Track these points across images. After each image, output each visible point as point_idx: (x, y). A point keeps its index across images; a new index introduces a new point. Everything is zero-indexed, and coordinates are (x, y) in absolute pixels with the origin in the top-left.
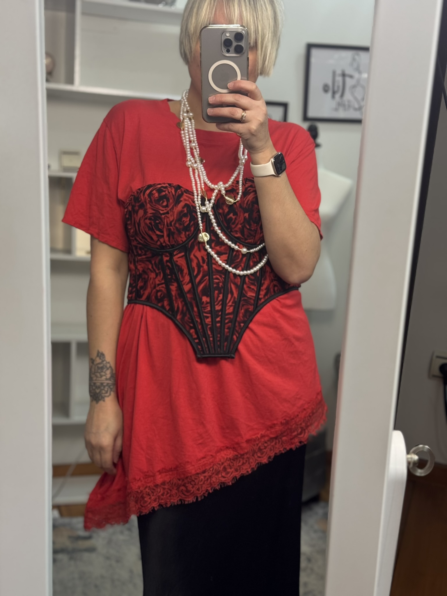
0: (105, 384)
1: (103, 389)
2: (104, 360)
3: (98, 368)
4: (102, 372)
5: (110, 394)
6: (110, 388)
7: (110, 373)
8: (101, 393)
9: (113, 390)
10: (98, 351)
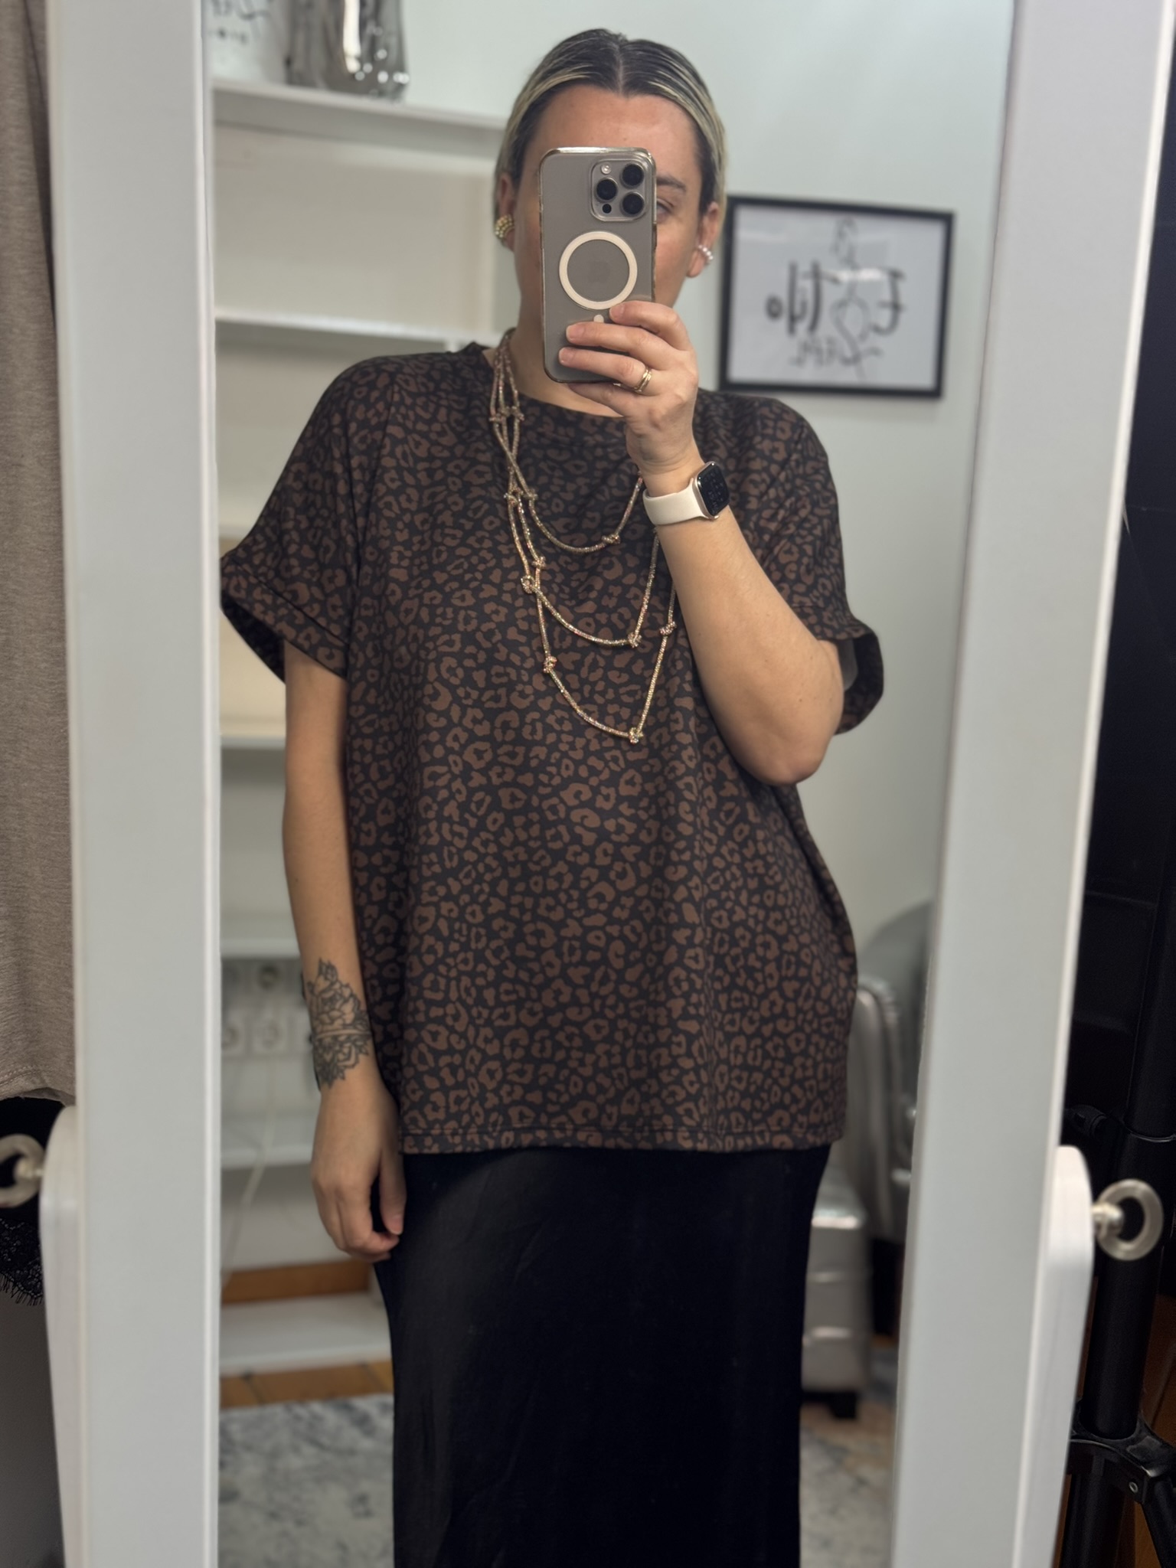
0: (343, 1039)
1: (340, 1051)
2: (334, 979)
3: (325, 1001)
4: (333, 1008)
5: (358, 1061)
6: (356, 1046)
7: (353, 1010)
8: (336, 1061)
9: (364, 1051)
10: (321, 962)
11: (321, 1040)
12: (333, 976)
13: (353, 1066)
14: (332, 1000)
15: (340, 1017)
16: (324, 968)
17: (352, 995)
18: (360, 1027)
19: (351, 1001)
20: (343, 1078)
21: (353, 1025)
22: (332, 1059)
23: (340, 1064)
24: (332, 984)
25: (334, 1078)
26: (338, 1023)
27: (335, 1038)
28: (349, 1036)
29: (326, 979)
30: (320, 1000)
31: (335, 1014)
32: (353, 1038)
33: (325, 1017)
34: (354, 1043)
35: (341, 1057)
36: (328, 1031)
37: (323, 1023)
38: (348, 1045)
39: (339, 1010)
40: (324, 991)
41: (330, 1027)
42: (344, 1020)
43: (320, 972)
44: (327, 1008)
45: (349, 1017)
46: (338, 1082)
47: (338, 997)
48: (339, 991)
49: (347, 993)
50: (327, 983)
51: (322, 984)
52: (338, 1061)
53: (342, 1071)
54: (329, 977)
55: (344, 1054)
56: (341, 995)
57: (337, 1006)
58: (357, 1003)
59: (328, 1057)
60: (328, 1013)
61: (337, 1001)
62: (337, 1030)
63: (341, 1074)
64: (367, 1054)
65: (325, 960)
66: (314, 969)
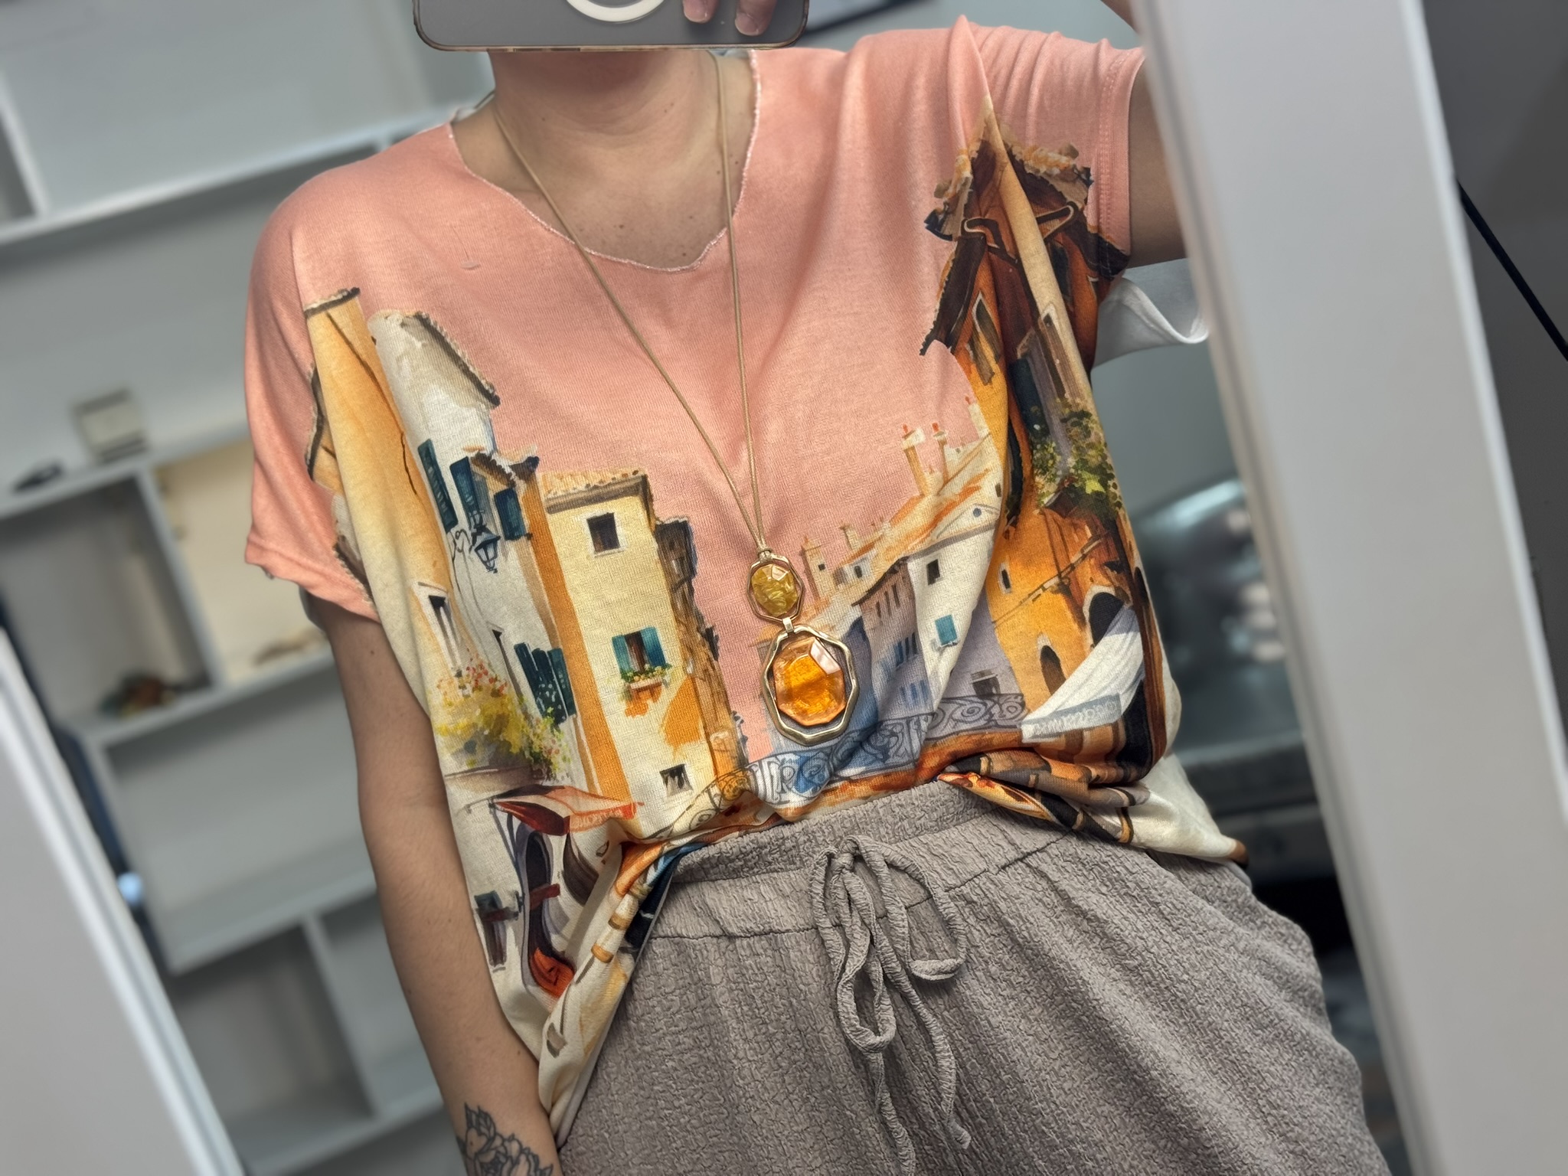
2: (492, 1131)
10: (466, 1107)
12: (489, 1129)
14: (497, 1164)
29: (480, 1134)
57: (504, 1172)
58: (534, 1161)
61: (503, 1164)
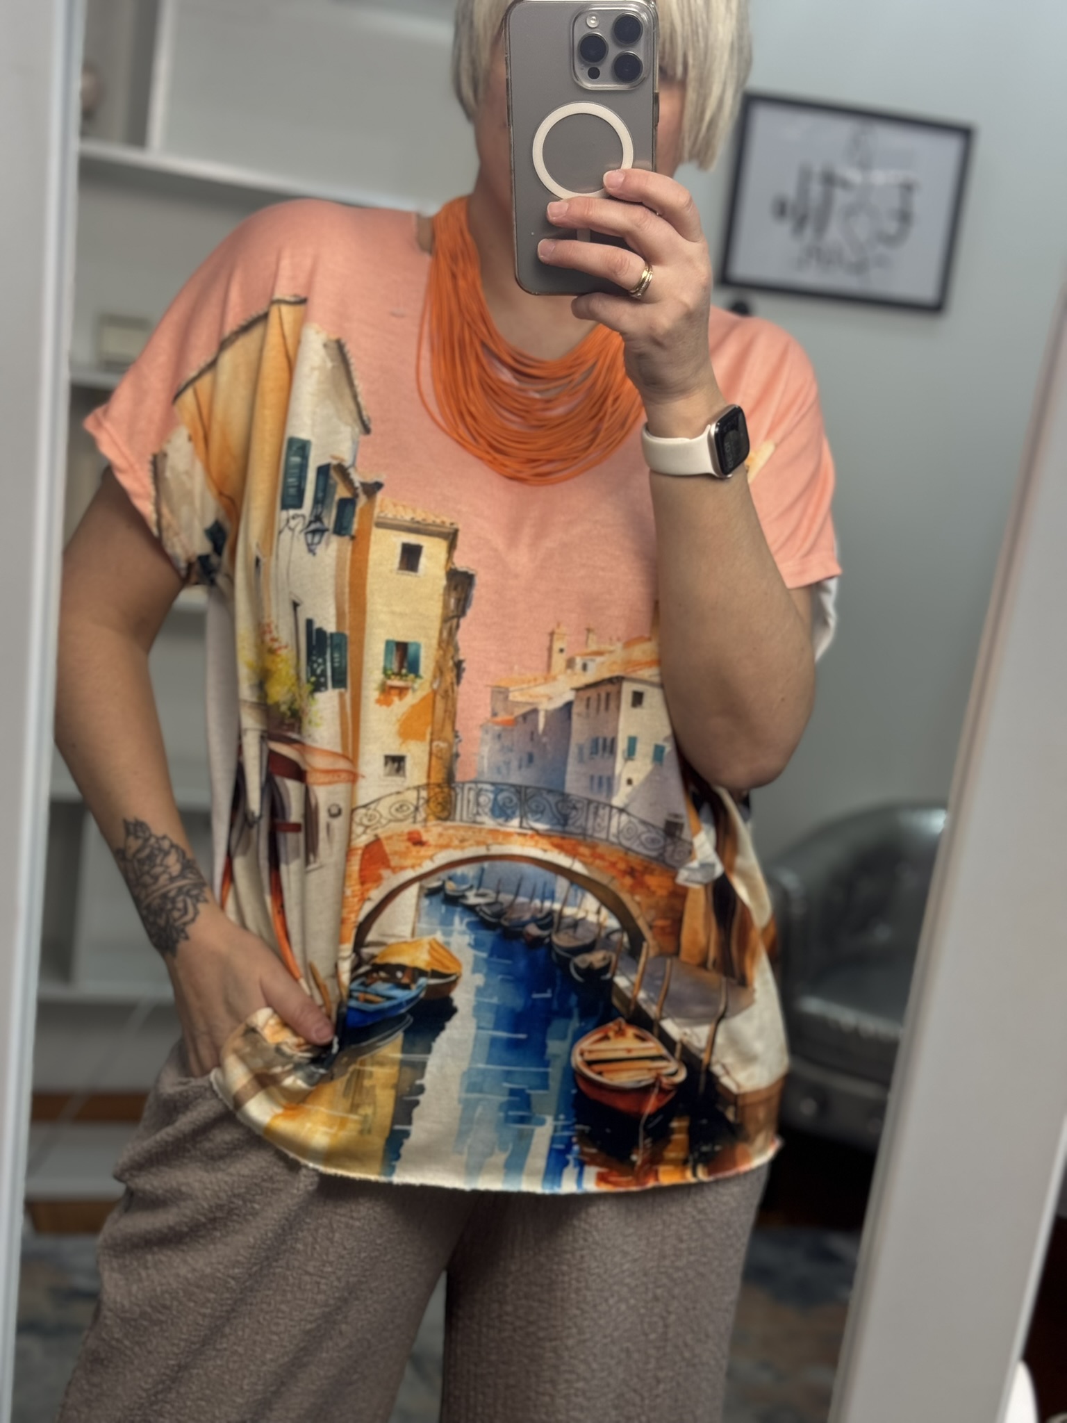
0: (172, 894)
1: (174, 908)
2: (147, 835)
3: (141, 862)
4: (154, 866)
5: (196, 913)
6: (191, 897)
7: (178, 860)
8: (171, 921)
9: (201, 898)
10: (125, 820)
11: (148, 907)
12: (144, 832)
13: (193, 920)
14: (151, 857)
15: (164, 872)
16: (132, 828)
17: (172, 846)
18: (190, 876)
19: (173, 851)
20: (187, 938)
21: (182, 875)
22: (167, 922)
23: (178, 924)
24: (146, 840)
25: (176, 941)
26: (163, 879)
27: (165, 896)
28: (180, 889)
29: (137, 837)
30: (136, 864)
31: (158, 870)
32: (185, 890)
33: (147, 879)
34: (188, 894)
35: (176, 914)
36: (154, 892)
37: (145, 886)
38: (181, 898)
39: (161, 865)
40: (139, 850)
41: (154, 888)
42: (170, 874)
43: (128, 833)
44: (146, 868)
45: (175, 869)
46: (182, 945)
47: (156, 852)
48: (156, 846)
49: (166, 844)
50: (140, 842)
51: (134, 844)
52: (175, 920)
53: (183, 931)
54: (140, 834)
55: (179, 910)
56: (160, 849)
57: (158, 861)
58: (182, 854)
59: (162, 922)
60: (148, 873)
61: (156, 856)
62: (165, 886)
63: (183, 935)
64: (206, 901)
65: (131, 819)
66: (121, 832)
